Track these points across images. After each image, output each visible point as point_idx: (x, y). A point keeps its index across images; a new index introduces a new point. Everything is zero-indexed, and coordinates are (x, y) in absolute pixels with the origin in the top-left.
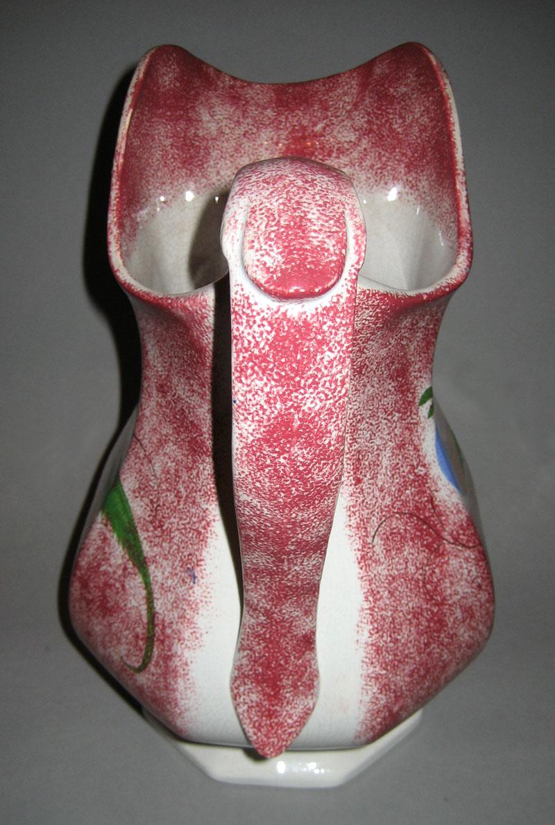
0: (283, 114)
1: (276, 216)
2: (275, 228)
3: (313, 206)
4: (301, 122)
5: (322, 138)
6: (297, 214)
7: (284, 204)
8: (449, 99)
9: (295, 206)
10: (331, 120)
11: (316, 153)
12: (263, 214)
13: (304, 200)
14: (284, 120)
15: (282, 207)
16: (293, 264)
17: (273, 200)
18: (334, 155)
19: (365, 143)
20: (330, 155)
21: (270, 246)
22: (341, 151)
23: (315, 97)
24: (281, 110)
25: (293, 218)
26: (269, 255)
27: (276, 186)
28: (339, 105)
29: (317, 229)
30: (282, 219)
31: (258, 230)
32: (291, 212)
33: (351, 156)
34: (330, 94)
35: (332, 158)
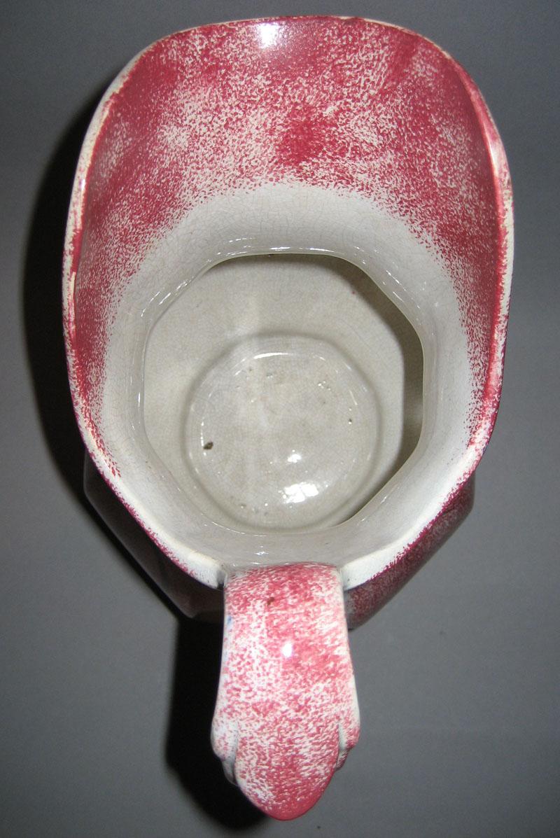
0: (280, 82)
1: (267, 755)
2: (267, 767)
3: (305, 739)
4: (305, 99)
5: (334, 129)
6: (288, 754)
7: (276, 744)
8: (506, 233)
9: (287, 746)
10: (346, 103)
11: (325, 149)
12: (253, 750)
13: (297, 735)
14: (281, 93)
15: (273, 747)
16: (284, 801)
17: (264, 738)
18: (348, 155)
19: (390, 157)
20: (343, 154)
21: (261, 781)
22: (357, 153)
23: (326, 54)
24: (276, 75)
25: (284, 759)
26: (261, 789)
27: (266, 719)
28: (360, 82)
29: (308, 761)
30: (273, 760)
31: (249, 764)
32: (283, 753)
33: (371, 163)
34: (348, 57)
35: (345, 159)
